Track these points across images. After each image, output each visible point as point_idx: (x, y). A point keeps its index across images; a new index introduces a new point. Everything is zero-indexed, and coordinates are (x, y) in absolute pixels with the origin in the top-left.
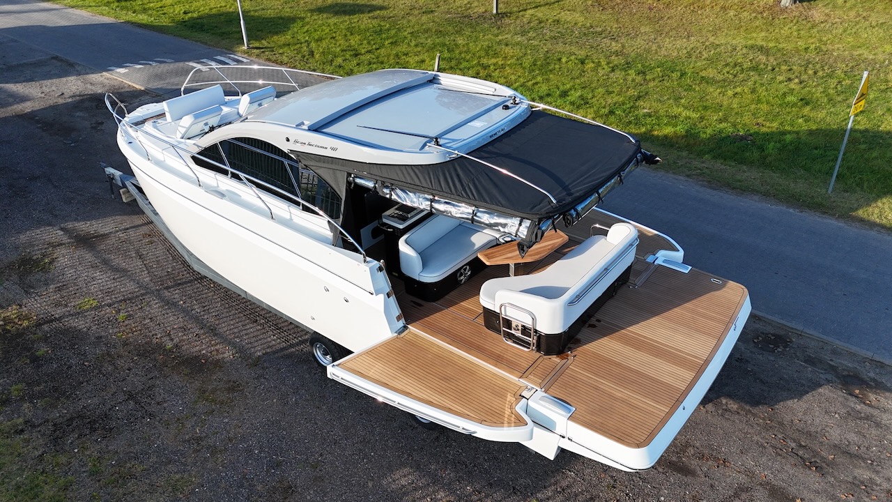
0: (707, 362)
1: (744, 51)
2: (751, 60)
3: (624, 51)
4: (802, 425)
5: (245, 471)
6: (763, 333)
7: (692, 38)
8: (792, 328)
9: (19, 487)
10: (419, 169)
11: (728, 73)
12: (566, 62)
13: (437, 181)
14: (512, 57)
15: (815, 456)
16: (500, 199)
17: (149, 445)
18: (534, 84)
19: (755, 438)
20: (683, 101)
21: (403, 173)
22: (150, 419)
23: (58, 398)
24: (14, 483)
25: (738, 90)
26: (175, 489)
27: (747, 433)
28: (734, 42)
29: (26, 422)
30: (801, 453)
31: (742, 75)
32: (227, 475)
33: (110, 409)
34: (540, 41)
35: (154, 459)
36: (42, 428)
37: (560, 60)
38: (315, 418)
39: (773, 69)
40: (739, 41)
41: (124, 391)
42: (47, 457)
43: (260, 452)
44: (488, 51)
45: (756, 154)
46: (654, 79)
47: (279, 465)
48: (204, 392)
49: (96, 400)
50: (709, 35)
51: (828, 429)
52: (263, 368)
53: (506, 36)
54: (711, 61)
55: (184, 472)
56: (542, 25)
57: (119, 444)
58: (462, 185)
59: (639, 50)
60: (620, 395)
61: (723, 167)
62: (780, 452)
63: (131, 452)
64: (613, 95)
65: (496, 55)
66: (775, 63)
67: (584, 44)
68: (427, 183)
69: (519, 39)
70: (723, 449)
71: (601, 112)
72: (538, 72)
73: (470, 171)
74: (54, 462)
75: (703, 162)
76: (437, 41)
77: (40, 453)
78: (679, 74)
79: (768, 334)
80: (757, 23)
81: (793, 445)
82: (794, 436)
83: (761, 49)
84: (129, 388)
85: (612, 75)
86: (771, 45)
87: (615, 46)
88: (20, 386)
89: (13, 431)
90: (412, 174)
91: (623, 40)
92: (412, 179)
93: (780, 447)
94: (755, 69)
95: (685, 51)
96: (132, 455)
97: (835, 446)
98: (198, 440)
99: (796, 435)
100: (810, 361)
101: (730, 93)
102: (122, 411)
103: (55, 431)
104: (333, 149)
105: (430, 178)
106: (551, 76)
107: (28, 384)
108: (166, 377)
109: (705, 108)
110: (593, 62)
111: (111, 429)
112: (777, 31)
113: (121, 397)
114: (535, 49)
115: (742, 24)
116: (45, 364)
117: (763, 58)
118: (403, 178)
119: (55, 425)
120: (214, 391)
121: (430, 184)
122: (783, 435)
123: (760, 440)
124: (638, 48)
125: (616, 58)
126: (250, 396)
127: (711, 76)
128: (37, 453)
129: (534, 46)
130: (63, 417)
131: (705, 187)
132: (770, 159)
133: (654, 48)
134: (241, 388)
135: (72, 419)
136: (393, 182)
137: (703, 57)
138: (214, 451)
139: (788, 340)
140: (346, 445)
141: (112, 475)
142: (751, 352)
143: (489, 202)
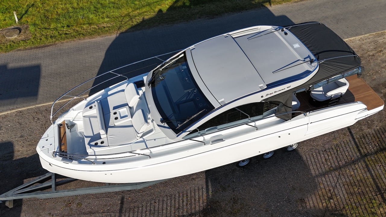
43: (280, 203)
47: (289, 199)
52: (228, 187)
61: (202, 8)
75: (195, 10)
92: (320, 78)
104: (288, 87)
126: (244, 197)
131: (209, 19)
134: (236, 198)
140: (288, 176)
143: (347, 69)
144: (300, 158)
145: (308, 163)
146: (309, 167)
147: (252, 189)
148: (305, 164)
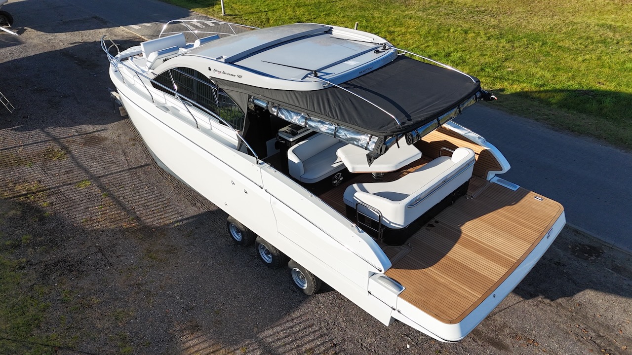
0: (520, 262)
1: (596, 28)
2: (600, 36)
3: (500, 25)
4: (602, 319)
5: (167, 311)
6: (580, 244)
7: (556, 17)
8: (605, 242)
9: (14, 306)
10: (299, 94)
11: (581, 44)
12: (454, 32)
13: (311, 104)
14: (413, 27)
15: (610, 345)
16: (357, 119)
17: (106, 286)
18: (426, 47)
19: (562, 326)
20: (541, 64)
21: (287, 97)
22: (110, 267)
23: (52, 247)
24: (11, 303)
25: (587, 57)
26: (117, 319)
27: (556, 321)
28: (589, 21)
29: (28, 261)
30: (598, 341)
31: (592, 46)
32: (154, 312)
33: (84, 258)
34: (436, 16)
35: (107, 295)
36: (37, 267)
37: (449, 30)
38: (224, 278)
39: (618, 43)
40: (593, 21)
41: (96, 246)
42: (36, 287)
43: (180, 299)
44: (396, 22)
45: (595, 106)
46: (520, 47)
47: (192, 308)
48: (150, 252)
49: (76, 251)
50: (569, 15)
51: (624, 324)
52: (193, 238)
53: (411, 12)
54: (568, 35)
55: (126, 307)
56: (439, 5)
57: (85, 283)
58: (330, 107)
59: (511, 25)
60: (443, 281)
61: (566, 114)
62: (581, 339)
63: (92, 289)
64: (486, 57)
65: (401, 25)
66: (620, 38)
67: (470, 20)
68: (304, 104)
69: (420, 14)
70: (534, 332)
71: (474, 70)
72: (431, 38)
73: (338, 97)
74: (40, 291)
75: (550, 110)
76: (359, 14)
77: (32, 284)
78: (541, 44)
79: (584, 245)
80: (609, 8)
81: (593, 334)
82: (594, 328)
83: (610, 27)
84: (100, 245)
85: (487, 42)
86: (618, 24)
87: (494, 21)
88: (28, 236)
89: (17, 267)
90: (294, 97)
91: (500, 17)
92: (294, 102)
93: (582, 335)
94: (603, 42)
95: (548, 27)
96: (93, 291)
97: (629, 339)
98: (139, 285)
99: (596, 327)
100: (616, 269)
101: (580, 59)
102: (92, 260)
103: (45, 270)
104: (240, 77)
105: (307, 101)
106: (440, 41)
107: (34, 236)
108: (126, 239)
109: (558, 69)
110: (474, 33)
111: (82, 272)
112: (624, 14)
113: (94, 250)
114: (432, 21)
115: (597, 8)
116: (48, 223)
117: (611, 34)
118: (287, 101)
119: (46, 265)
120: (157, 251)
121: (306, 105)
122: (585, 326)
123: (566, 328)
124: (511, 24)
125: (493, 30)
126: (181, 257)
127: (567, 46)
128: (30, 284)
129: (431, 20)
130: (52, 261)
131: (549, 128)
132: (605, 110)
133: (524, 23)
134: (176, 251)
135: (58, 262)
136: (280, 103)
137: (562, 32)
138: (149, 294)
139: (601, 251)
140: (242, 299)
141: (77, 304)
142: (569, 258)
143: (348, 121)
144: (292, 308)
145: (288, 321)
146: (278, 326)
147: (198, 262)
148: (281, 318)
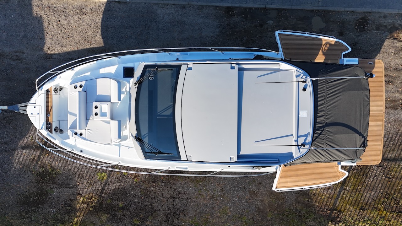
13: (312, 159)
17: (201, 207)
22: (190, 200)
23: (152, 214)
32: (234, 201)
33: (174, 206)
49: (165, 206)
55: (221, 208)
58: (323, 155)
79: (359, 20)
84: (169, 196)
96: (200, 213)
97: (395, 69)
100: (377, 28)
102: (178, 204)
103: (168, 223)
105: (308, 159)
107: (136, 217)
111: (183, 211)
113: (171, 200)
116: (129, 207)
119: (165, 222)
130: (163, 218)
139: (367, 19)
142: (357, 36)
